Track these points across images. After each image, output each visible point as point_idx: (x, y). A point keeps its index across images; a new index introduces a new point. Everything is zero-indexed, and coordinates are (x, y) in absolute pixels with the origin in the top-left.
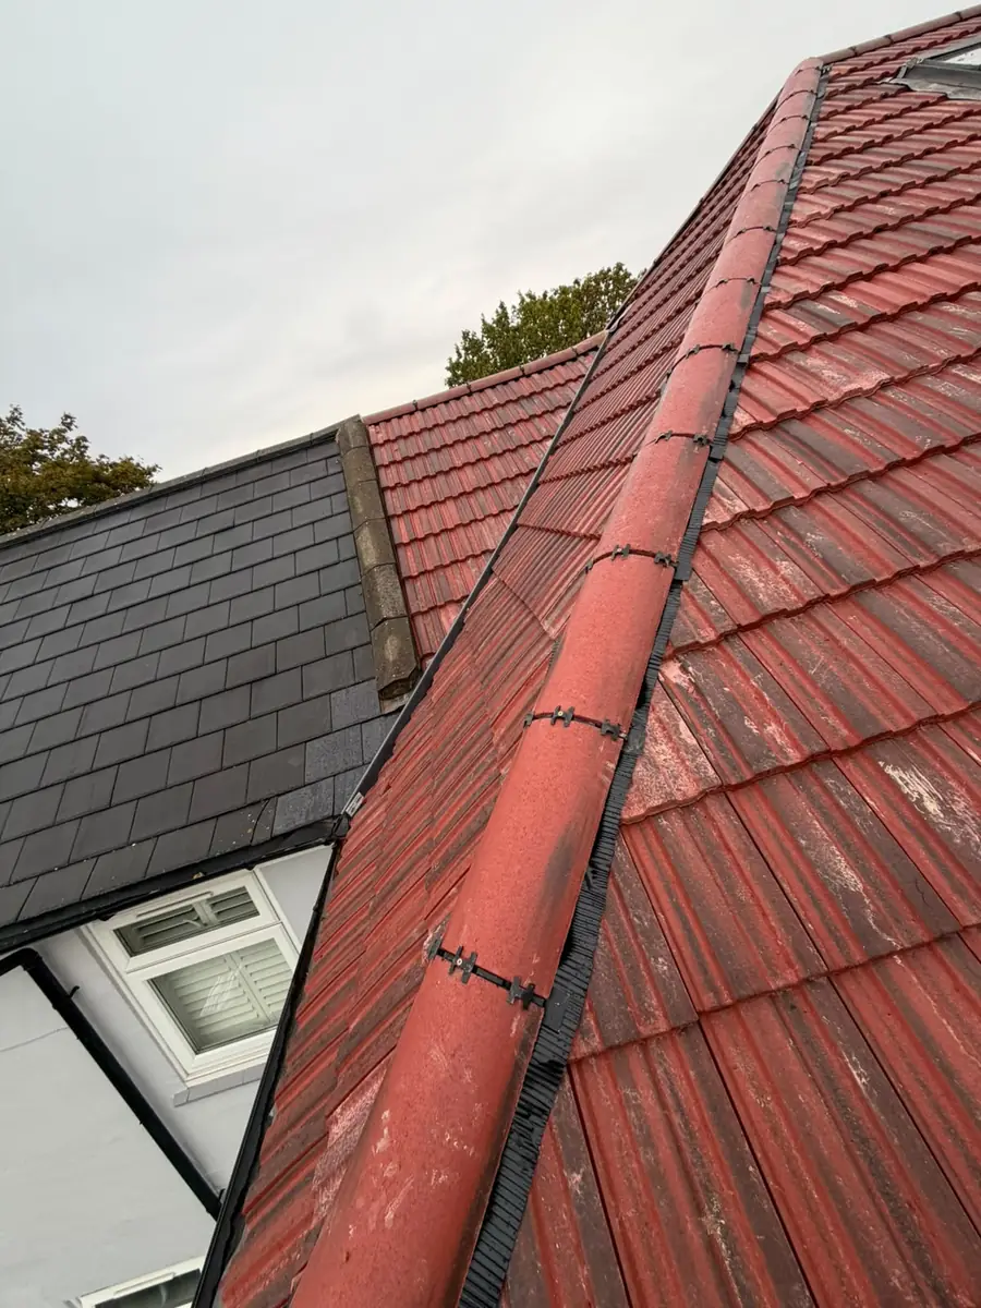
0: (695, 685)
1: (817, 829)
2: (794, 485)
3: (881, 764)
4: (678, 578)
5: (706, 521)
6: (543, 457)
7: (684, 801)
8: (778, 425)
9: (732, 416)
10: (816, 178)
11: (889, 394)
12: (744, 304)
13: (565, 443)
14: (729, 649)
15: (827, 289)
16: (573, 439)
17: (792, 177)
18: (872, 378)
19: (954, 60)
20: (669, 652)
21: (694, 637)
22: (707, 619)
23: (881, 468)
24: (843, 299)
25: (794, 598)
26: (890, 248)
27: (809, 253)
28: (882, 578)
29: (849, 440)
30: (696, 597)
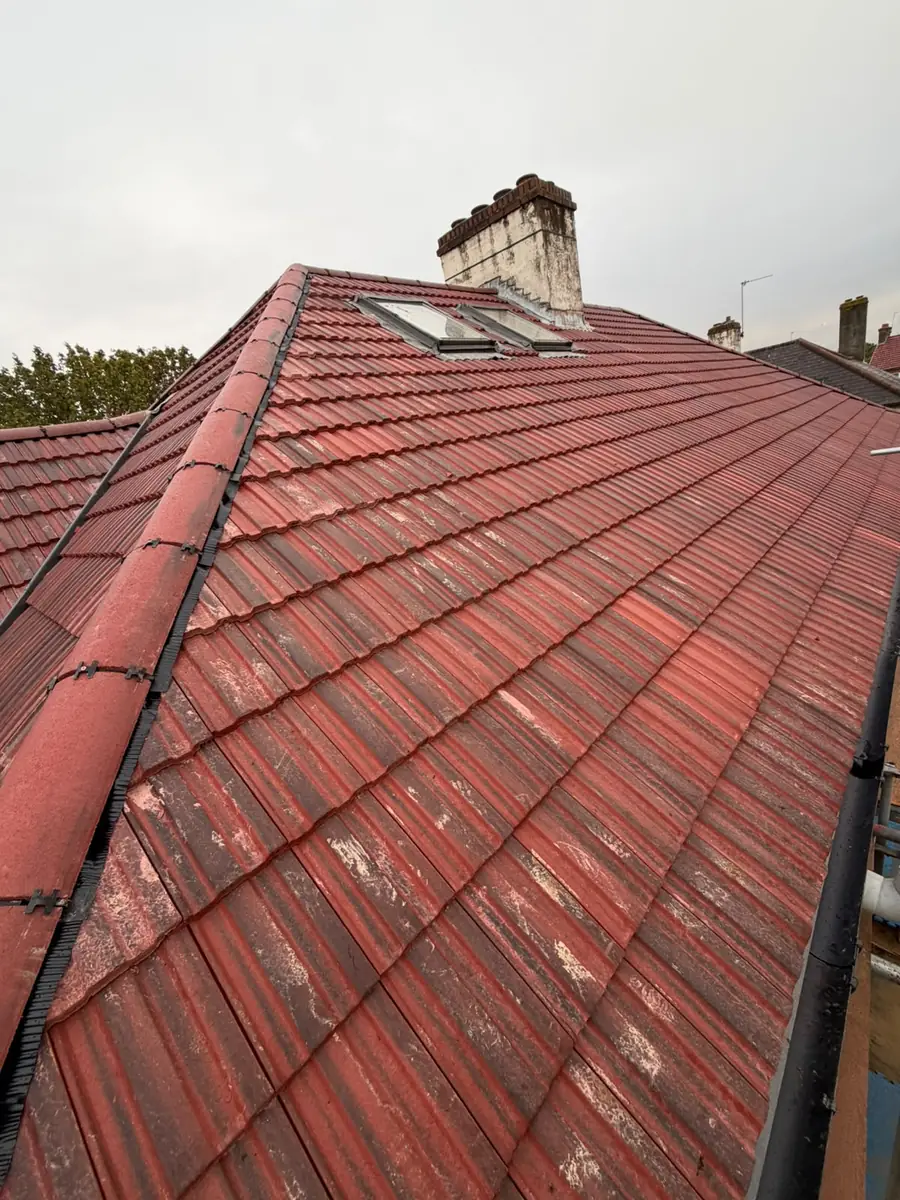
0: (165, 808)
1: (273, 932)
2: (272, 591)
3: (329, 840)
4: (155, 690)
5: (189, 628)
6: (68, 528)
7: (139, 957)
8: (263, 537)
9: (223, 530)
10: (300, 349)
11: (344, 520)
12: (238, 432)
13: (94, 516)
14: (204, 759)
15: (304, 433)
16: (101, 514)
17: (283, 342)
18: (331, 507)
19: (383, 305)
20: (139, 775)
21: (166, 753)
22: (181, 728)
23: (336, 578)
24: (315, 442)
25: (266, 696)
26: (346, 413)
27: (291, 402)
28: (334, 670)
29: (317, 555)
30: (174, 709)
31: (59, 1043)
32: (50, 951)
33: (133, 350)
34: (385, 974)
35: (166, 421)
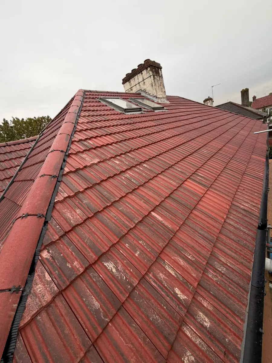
0: (52, 257)
1: (88, 292)
2: (80, 187)
3: (103, 262)
4: (46, 220)
5: (56, 201)
6: (16, 172)
7: (47, 304)
8: (77, 171)
9: (64, 170)
10: (84, 114)
11: (100, 164)
12: (66, 140)
13: (24, 168)
14: (63, 241)
15: (86, 139)
16: (26, 168)
17: (78, 112)
18: (96, 161)
20: (43, 247)
21: (51, 239)
22: (56, 232)
23: (99, 182)
24: (90, 142)
25: (81, 219)
26: (99, 132)
27: (82, 130)
28: (101, 210)
29: (93, 175)
30: (52, 226)
31: (23, 334)
32: (19, 305)
33: (33, 117)
34: (124, 303)
35: (44, 138)
